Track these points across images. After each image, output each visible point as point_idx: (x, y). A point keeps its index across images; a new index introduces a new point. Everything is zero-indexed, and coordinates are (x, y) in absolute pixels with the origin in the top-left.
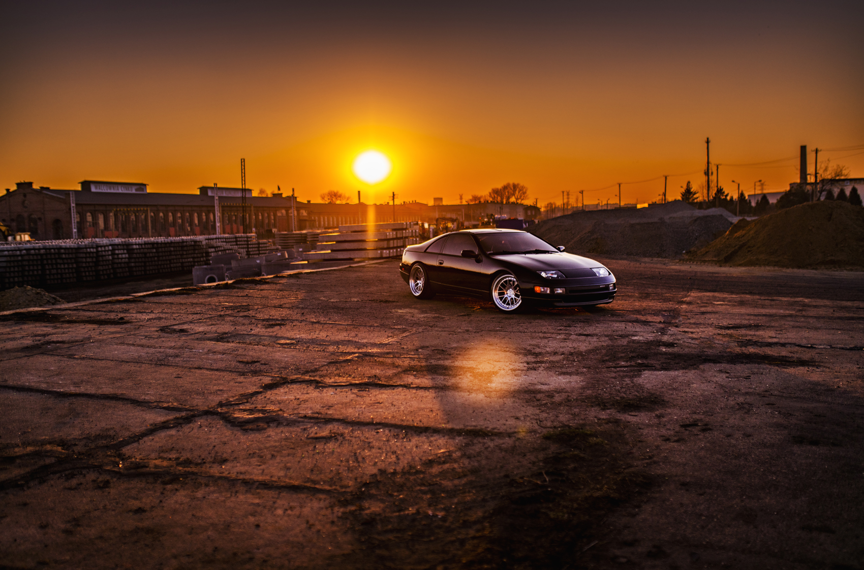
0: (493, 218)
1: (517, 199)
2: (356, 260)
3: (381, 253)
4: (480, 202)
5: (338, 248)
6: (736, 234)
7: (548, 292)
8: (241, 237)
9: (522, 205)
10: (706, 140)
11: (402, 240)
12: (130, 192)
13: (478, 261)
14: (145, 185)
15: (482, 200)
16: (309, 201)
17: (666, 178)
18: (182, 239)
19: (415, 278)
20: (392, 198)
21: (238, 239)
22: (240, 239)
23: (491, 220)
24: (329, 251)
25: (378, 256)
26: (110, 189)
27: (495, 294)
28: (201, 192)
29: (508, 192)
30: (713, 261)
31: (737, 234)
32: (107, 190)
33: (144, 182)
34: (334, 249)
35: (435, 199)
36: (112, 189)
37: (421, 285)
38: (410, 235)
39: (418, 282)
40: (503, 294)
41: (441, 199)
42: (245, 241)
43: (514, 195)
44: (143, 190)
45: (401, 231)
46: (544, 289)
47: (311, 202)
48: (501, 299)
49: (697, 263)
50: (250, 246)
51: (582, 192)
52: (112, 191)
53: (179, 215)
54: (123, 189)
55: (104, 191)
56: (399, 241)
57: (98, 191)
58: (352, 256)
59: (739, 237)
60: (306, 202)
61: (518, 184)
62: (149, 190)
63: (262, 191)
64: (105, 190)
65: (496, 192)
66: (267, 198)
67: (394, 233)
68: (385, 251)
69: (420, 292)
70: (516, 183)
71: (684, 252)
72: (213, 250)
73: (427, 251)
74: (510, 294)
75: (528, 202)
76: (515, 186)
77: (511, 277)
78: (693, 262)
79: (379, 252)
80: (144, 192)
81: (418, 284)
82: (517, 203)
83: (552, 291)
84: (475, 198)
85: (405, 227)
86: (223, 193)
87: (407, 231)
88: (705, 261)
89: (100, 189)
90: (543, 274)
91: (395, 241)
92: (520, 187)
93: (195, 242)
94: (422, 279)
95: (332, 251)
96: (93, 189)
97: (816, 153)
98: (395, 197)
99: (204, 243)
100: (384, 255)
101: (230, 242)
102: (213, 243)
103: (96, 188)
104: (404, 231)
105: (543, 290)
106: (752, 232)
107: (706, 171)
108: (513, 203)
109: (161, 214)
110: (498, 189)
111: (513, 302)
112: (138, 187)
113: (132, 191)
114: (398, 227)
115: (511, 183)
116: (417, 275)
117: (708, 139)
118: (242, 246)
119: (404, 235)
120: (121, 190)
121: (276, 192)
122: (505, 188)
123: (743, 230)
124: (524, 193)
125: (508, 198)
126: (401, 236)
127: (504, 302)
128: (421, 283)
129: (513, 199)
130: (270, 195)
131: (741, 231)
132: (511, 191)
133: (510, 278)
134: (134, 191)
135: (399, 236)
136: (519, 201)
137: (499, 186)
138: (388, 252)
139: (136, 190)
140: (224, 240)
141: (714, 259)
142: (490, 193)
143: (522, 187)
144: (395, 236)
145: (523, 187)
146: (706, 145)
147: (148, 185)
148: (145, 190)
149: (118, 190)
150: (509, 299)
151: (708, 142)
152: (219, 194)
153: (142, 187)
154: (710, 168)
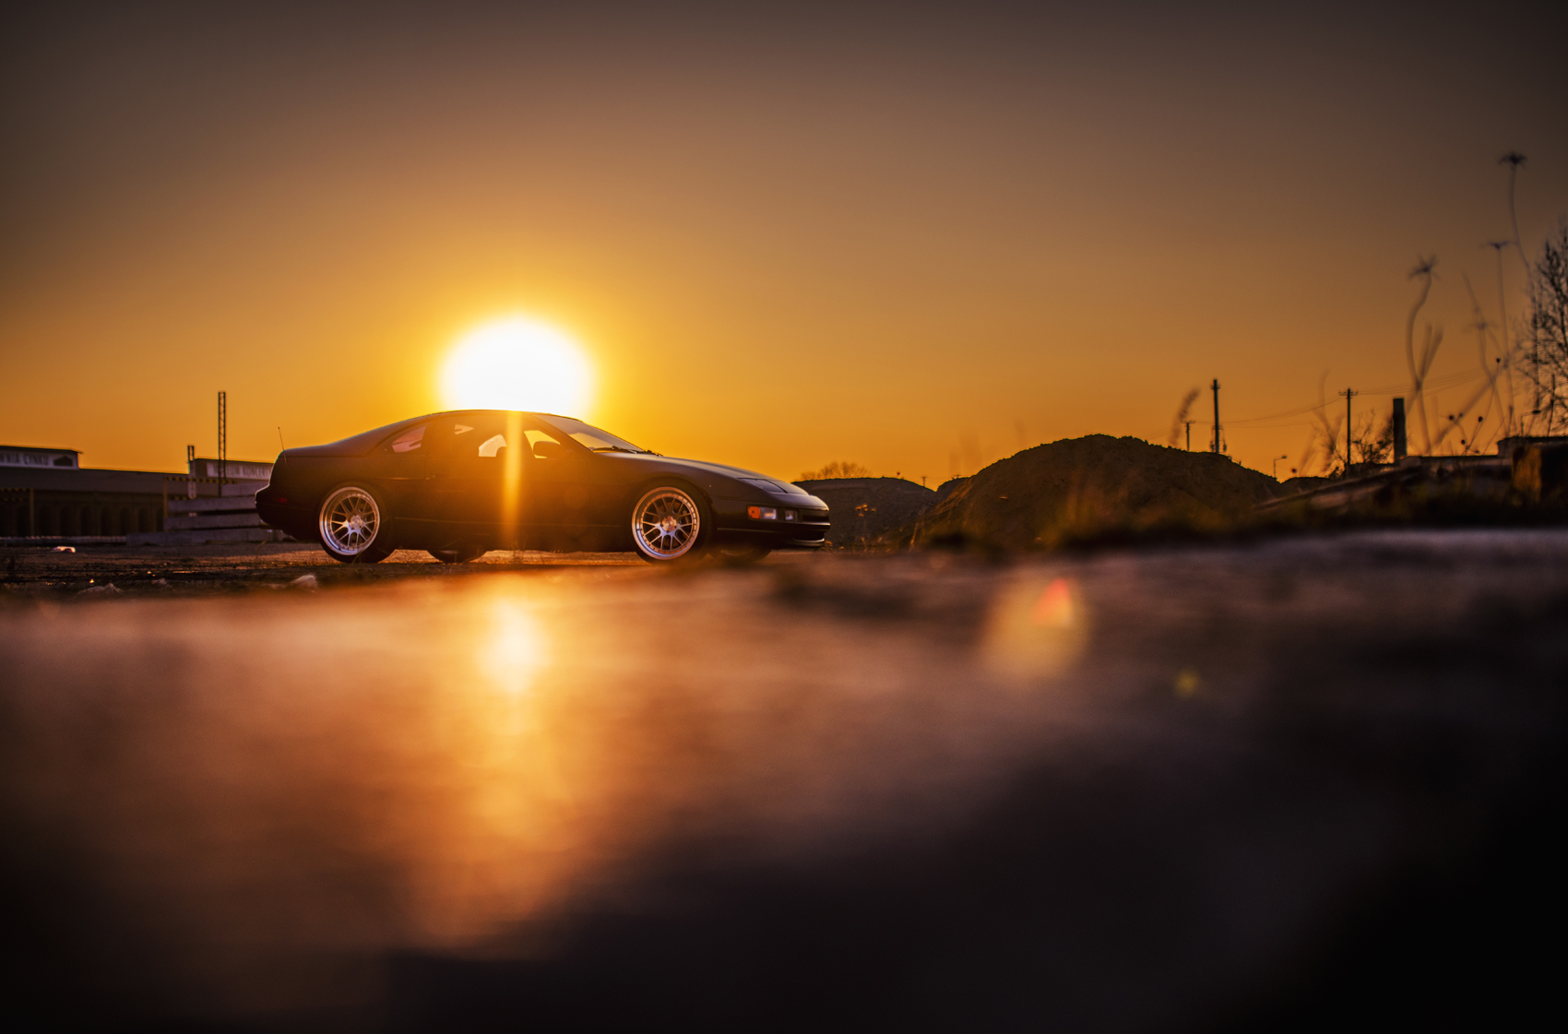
10: (1212, 383)
12: (44, 466)
14: (75, 453)
26: (2, 460)
28: (191, 468)
33: (75, 448)
36: (6, 459)
44: (69, 462)
52: (5, 463)
54: (28, 460)
61: (853, 466)
62: (83, 463)
70: (849, 462)
80: (74, 468)
86: (238, 472)
92: (856, 469)
107: (1214, 443)
113: (47, 464)
115: (840, 462)
117: (1215, 382)
120: (23, 462)
134: (51, 465)
139: (57, 462)
146: (1212, 392)
147: (81, 453)
148: (74, 463)
149: (18, 461)
151: (1215, 387)
152: (230, 473)
153: (68, 456)
154: (1220, 439)
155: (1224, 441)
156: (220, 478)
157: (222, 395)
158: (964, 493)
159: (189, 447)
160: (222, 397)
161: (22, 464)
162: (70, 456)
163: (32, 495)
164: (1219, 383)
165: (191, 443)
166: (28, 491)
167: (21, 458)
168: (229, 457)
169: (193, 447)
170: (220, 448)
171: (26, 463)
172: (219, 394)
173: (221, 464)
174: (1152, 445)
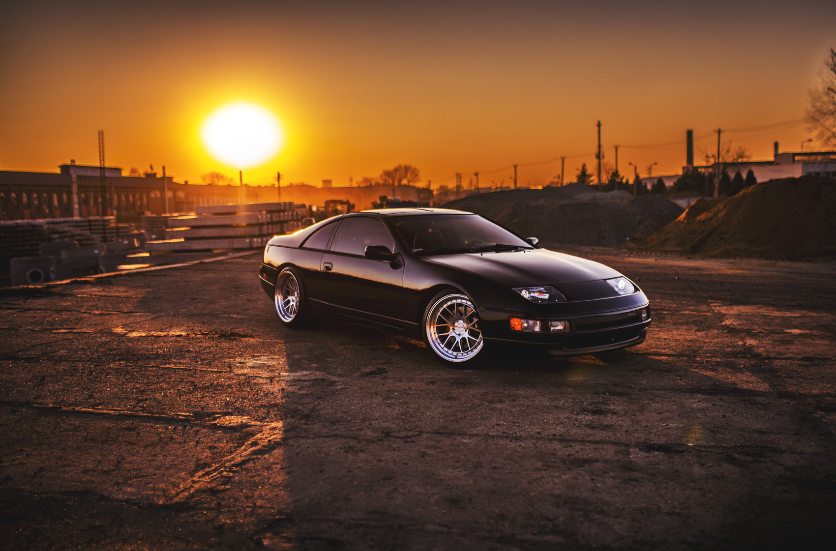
0: (386, 200)
1: (409, 181)
2: (215, 252)
3: (251, 242)
4: (371, 184)
5: (193, 236)
6: (699, 218)
7: (537, 329)
8: (96, 221)
9: (414, 187)
11: (279, 225)
13: (396, 266)
15: (373, 183)
16: (186, 182)
17: (563, 159)
18: (17, 223)
19: (284, 292)
20: (277, 179)
21: (92, 223)
22: (94, 223)
23: (384, 203)
24: (183, 240)
25: (246, 246)
27: (432, 333)
29: (400, 174)
30: (677, 251)
31: (702, 217)
34: (189, 236)
35: (325, 182)
37: (294, 304)
38: (290, 218)
39: (290, 298)
40: (446, 329)
41: (330, 182)
42: (100, 225)
43: (405, 177)
45: (277, 214)
46: (527, 323)
47: (189, 184)
48: (442, 339)
49: (656, 254)
50: (107, 231)
51: (476, 174)
53: (35, 195)
56: (275, 226)
58: (212, 247)
59: (704, 221)
60: (183, 183)
61: (410, 167)
63: (133, 171)
65: (387, 174)
66: (139, 178)
67: (269, 216)
68: (255, 240)
69: (293, 316)
70: (408, 164)
71: (628, 239)
72: (57, 236)
73: (305, 246)
74: (460, 330)
75: (421, 184)
76: (407, 169)
77: (462, 299)
78: (651, 253)
79: (248, 240)
81: (289, 302)
82: (409, 186)
83: (545, 327)
84: (366, 180)
85: (283, 208)
87: (286, 213)
88: (666, 252)
90: (525, 294)
91: (270, 226)
92: (411, 169)
93: (34, 226)
94: (296, 293)
95: (186, 239)
97: (719, 134)
98: (281, 177)
99: (46, 227)
100: (255, 245)
101: (82, 226)
102: (59, 228)
104: (282, 214)
105: (525, 325)
106: (720, 215)
107: (598, 154)
108: (405, 186)
109: (13, 195)
110: (389, 171)
111: (465, 345)
114: (273, 208)
116: (288, 287)
117: (599, 122)
118: (97, 231)
119: (282, 219)
121: (149, 171)
122: (397, 170)
123: (708, 213)
124: (416, 175)
125: (400, 180)
126: (278, 220)
127: (448, 346)
128: (293, 300)
129: (405, 182)
130: (143, 176)
131: (705, 214)
132: (403, 174)
133: (459, 301)
135: (275, 219)
136: (411, 184)
137: (391, 167)
138: (259, 240)
140: (74, 224)
141: (678, 249)
142: (381, 176)
144: (269, 220)
145: (415, 169)
150: (458, 339)
151: (599, 125)
152: (107, 174)
154: (601, 152)
160: (101, 134)
172: (99, 132)
173: (102, 169)
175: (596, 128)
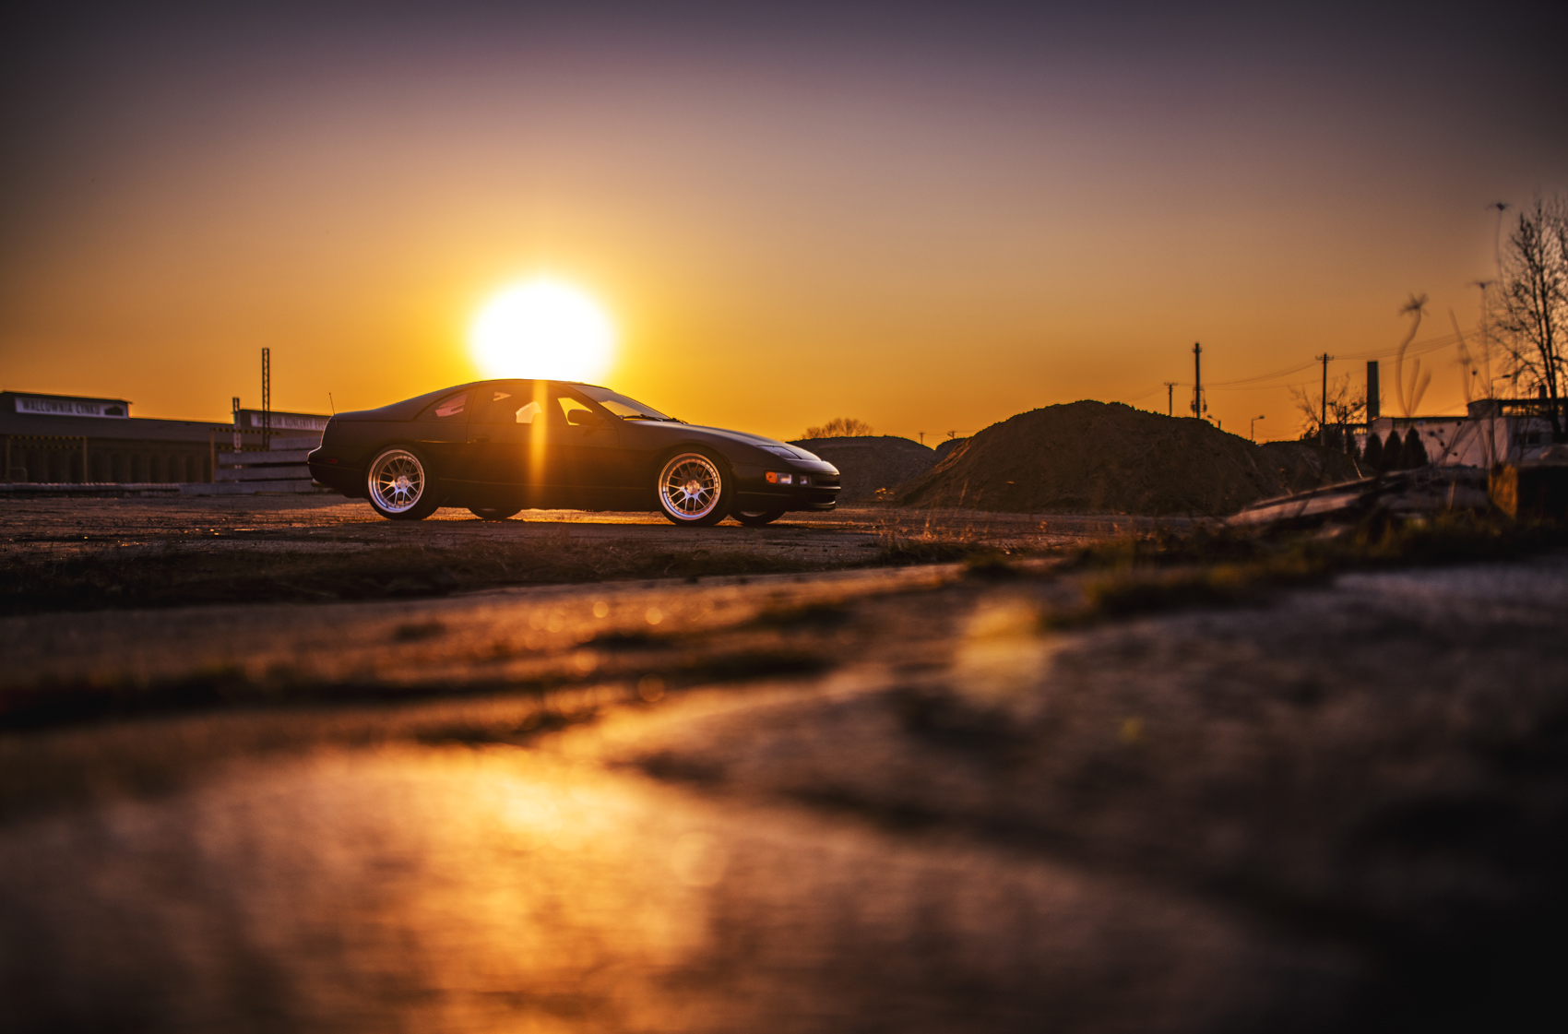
10: (1194, 347)
12: (95, 415)
14: (125, 404)
26: (55, 408)
28: (236, 419)
32: (48, 410)
33: (125, 398)
36: (59, 408)
44: (120, 412)
52: (59, 413)
54: (80, 409)
55: (41, 412)
57: (30, 411)
61: (856, 422)
62: (133, 413)
64: (43, 410)
70: (852, 418)
80: (124, 417)
86: (280, 422)
89: (33, 408)
92: (858, 426)
96: (20, 408)
97: (1325, 363)
103: (26, 406)
110: (818, 430)
112: (107, 407)
113: (98, 413)
115: (843, 419)
117: (1197, 345)
120: (75, 412)
134: (102, 415)
139: (107, 412)
143: (863, 426)
146: (1194, 355)
147: (131, 403)
148: (124, 412)
149: (70, 410)
151: (1197, 350)
152: (274, 424)
153: (119, 406)
154: (1201, 399)
155: (1204, 401)
156: (264, 428)
157: (266, 351)
158: (962, 454)
159: (234, 399)
160: (266, 353)
161: (75, 413)
162: (120, 406)
163: (85, 442)
164: (1201, 346)
165: (236, 396)
166: (81, 439)
167: (74, 408)
168: (273, 408)
169: (238, 400)
170: (264, 401)
171: (78, 412)
172: (263, 350)
173: (266, 415)
174: (1138, 410)
175: (1193, 356)
